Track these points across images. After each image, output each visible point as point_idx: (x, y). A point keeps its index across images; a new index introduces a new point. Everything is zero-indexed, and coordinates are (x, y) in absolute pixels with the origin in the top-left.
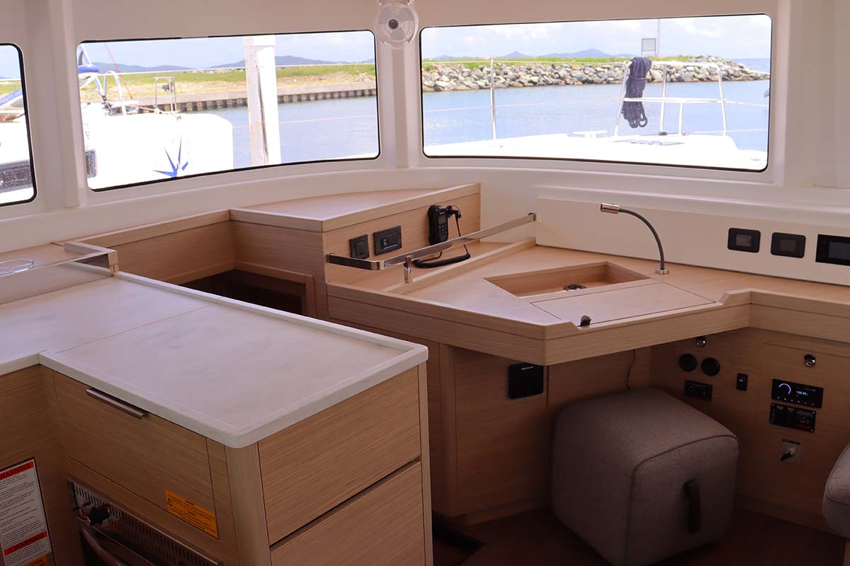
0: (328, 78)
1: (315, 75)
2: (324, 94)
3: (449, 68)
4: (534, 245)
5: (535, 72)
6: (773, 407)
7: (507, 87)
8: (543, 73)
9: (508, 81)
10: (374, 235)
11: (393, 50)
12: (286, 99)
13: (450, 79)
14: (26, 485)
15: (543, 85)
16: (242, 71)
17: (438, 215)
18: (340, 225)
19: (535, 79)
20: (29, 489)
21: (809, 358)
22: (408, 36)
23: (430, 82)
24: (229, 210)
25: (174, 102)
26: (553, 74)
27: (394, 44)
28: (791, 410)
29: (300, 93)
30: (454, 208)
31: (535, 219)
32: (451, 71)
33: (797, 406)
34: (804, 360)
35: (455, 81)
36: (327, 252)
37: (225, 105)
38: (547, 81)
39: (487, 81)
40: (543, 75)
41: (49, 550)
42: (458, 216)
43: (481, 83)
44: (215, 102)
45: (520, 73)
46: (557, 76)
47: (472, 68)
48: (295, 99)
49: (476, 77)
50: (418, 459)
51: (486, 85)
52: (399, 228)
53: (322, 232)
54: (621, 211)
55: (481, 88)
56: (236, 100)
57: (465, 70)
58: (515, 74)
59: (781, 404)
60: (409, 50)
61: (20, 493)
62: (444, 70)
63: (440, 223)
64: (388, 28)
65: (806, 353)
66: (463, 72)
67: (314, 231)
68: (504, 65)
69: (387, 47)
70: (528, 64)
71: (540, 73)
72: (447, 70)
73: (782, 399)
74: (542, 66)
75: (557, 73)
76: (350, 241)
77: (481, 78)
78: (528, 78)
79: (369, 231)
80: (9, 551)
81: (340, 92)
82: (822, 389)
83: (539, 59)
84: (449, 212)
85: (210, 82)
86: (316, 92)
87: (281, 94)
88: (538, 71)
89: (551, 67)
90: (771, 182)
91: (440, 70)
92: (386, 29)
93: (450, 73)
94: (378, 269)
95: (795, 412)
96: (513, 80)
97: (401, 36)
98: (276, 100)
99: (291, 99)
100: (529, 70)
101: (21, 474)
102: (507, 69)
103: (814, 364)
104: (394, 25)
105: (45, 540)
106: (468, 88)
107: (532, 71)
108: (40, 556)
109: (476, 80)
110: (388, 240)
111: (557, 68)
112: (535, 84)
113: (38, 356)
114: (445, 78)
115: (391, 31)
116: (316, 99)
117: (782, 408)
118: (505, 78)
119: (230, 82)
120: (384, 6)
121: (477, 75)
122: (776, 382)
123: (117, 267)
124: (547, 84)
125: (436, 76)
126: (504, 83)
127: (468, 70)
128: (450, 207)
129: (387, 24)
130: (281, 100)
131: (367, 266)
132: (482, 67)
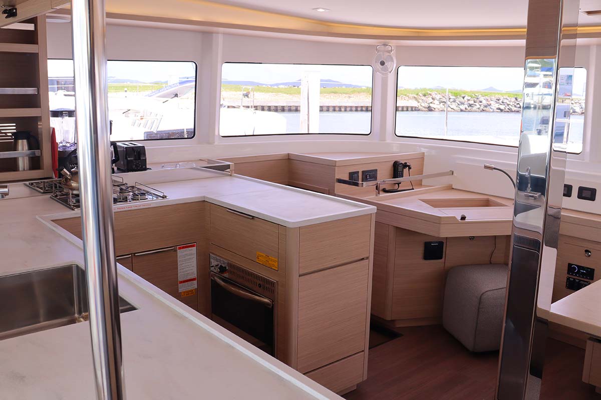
0: (355, 97)
1: (346, 94)
2: (351, 107)
3: (440, 95)
4: (450, 188)
5: (503, 102)
6: (568, 279)
7: (481, 111)
8: (509, 103)
9: (482, 107)
10: (363, 172)
11: (382, 77)
12: (325, 109)
13: (440, 103)
14: (191, 254)
15: (508, 112)
16: (296, 87)
17: (398, 166)
18: (345, 164)
19: (502, 107)
20: (193, 256)
21: (587, 251)
22: (390, 70)
23: (426, 104)
24: (288, 154)
25: (252, 105)
26: (516, 104)
27: (383, 74)
28: (577, 281)
29: (335, 105)
30: (408, 164)
31: (453, 174)
32: (441, 97)
33: (580, 279)
34: (585, 253)
35: (443, 105)
36: (337, 177)
37: (283, 109)
38: (511, 109)
39: (467, 106)
40: (508, 105)
41: (196, 286)
42: (410, 168)
43: (462, 107)
44: (277, 107)
45: (491, 102)
46: (519, 106)
47: (456, 96)
48: (331, 109)
49: (459, 103)
50: (367, 258)
51: (466, 109)
52: (377, 170)
53: (335, 166)
54: (495, 169)
55: (462, 111)
56: (291, 106)
57: (451, 97)
58: (488, 103)
59: (572, 277)
60: (391, 78)
61: (189, 257)
62: (436, 96)
63: (399, 170)
64: (380, 65)
65: (586, 249)
66: (450, 99)
67: (332, 165)
68: (480, 96)
69: (379, 75)
70: (497, 96)
71: (506, 103)
72: (438, 97)
73: (572, 275)
74: (508, 98)
75: (518, 104)
76: (350, 173)
77: (463, 104)
78: (497, 106)
79: (360, 170)
80: (181, 282)
81: (362, 107)
82: (594, 270)
83: (506, 93)
84: (405, 166)
85: (274, 93)
86: (346, 105)
87: (322, 105)
88: (505, 102)
89: (514, 99)
90: (583, 160)
91: (434, 96)
92: (379, 66)
93: (440, 99)
94: (362, 186)
95: (579, 282)
96: (486, 107)
97: (386, 70)
98: (318, 109)
99: (328, 109)
100: (499, 100)
101: (190, 248)
102: (482, 99)
103: (590, 256)
104: (382, 63)
105: (195, 282)
106: (453, 110)
107: (500, 101)
108: (192, 289)
109: (459, 105)
110: (370, 175)
111: (519, 100)
112: (502, 110)
113: (204, 197)
114: (436, 102)
115: (381, 67)
116: (346, 110)
117: (572, 279)
118: (480, 105)
119: (288, 94)
120: (379, 53)
121: (460, 102)
122: (570, 265)
123: (233, 172)
124: (510, 111)
125: (431, 100)
126: (479, 108)
127: (454, 97)
128: (406, 163)
129: (379, 64)
130: (322, 109)
131: (357, 184)
132: (464, 96)
